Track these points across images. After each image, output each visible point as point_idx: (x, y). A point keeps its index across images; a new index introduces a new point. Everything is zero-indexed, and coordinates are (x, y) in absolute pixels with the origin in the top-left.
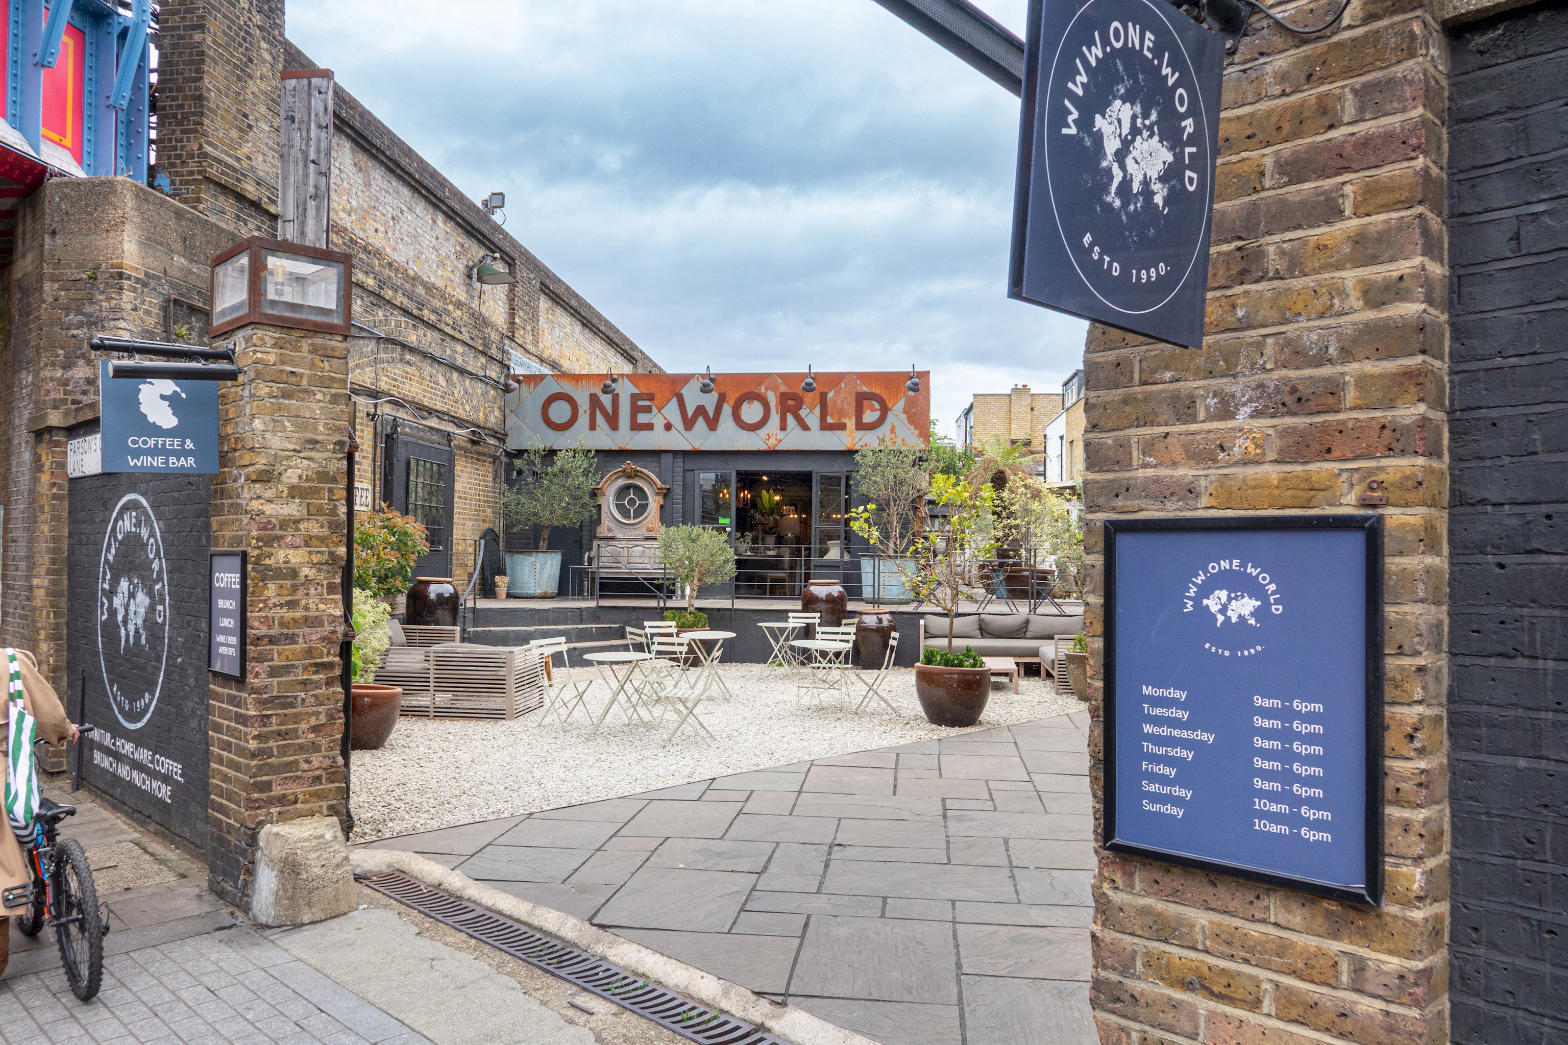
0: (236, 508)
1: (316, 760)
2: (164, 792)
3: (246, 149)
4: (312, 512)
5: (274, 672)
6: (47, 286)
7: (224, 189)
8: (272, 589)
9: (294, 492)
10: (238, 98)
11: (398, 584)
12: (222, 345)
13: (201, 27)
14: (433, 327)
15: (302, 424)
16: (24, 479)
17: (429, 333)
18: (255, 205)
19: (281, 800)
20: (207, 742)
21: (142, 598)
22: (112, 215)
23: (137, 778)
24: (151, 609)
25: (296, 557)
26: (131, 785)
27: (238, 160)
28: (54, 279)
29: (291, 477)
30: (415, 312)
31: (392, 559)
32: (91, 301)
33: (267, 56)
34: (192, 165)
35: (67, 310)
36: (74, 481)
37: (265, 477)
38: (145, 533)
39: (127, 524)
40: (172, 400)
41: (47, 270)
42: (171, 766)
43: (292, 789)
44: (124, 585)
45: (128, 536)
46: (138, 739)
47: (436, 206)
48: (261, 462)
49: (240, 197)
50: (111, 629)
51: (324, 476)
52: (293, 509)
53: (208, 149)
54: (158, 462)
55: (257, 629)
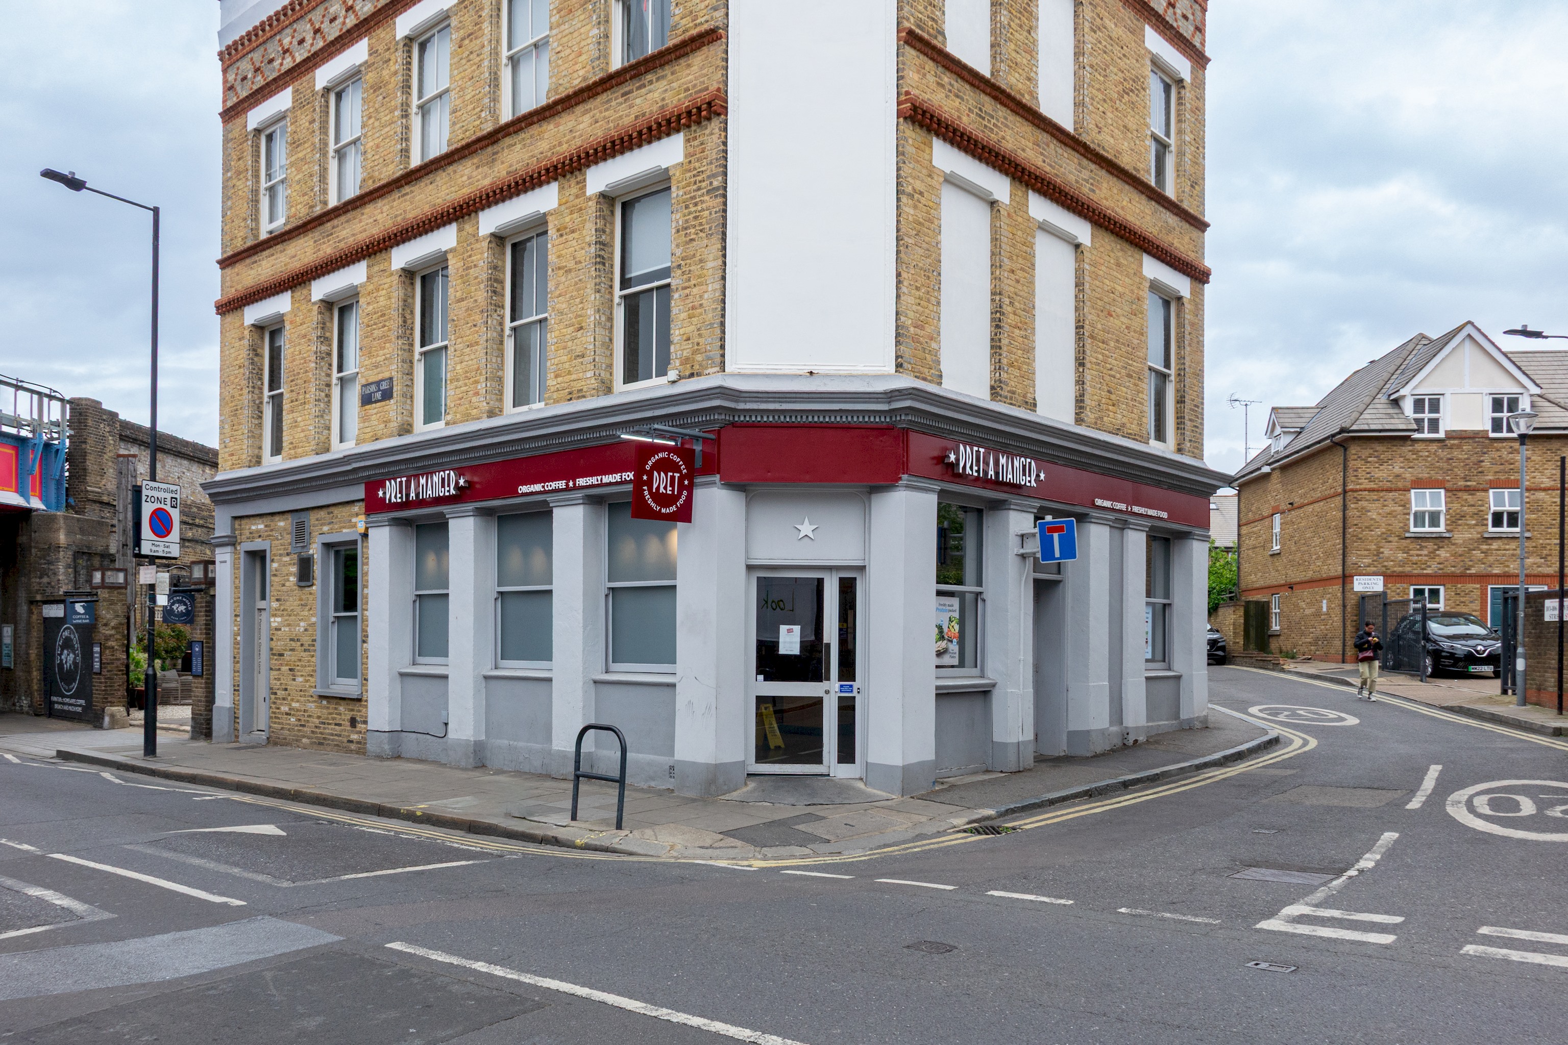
0: (99, 632)
1: (119, 693)
2: (79, 709)
3: (103, 482)
4: (118, 633)
5: (108, 671)
6: (33, 551)
7: (95, 502)
8: (107, 651)
9: (113, 628)
10: (100, 464)
11: (177, 654)
12: (94, 591)
13: (85, 442)
14: (202, 526)
15: (115, 611)
16: (25, 615)
17: (200, 530)
18: (108, 504)
19: (110, 702)
20: (92, 690)
21: (72, 656)
22: (56, 526)
23: (71, 708)
24: (75, 659)
25: (113, 644)
26: (69, 711)
27: (100, 488)
28: (35, 547)
29: (112, 624)
30: (191, 522)
31: (173, 643)
32: (49, 555)
33: (112, 442)
34: (82, 495)
35: (40, 558)
36: (45, 619)
37: (106, 625)
38: (72, 636)
39: (66, 633)
40: (83, 606)
41: (33, 544)
42: (82, 702)
43: (113, 700)
44: (65, 652)
45: (67, 637)
46: (70, 697)
47: (204, 464)
48: (105, 621)
49: (101, 503)
50: (61, 665)
51: (121, 624)
52: (113, 632)
53: (89, 488)
54: (80, 621)
55: (104, 661)
